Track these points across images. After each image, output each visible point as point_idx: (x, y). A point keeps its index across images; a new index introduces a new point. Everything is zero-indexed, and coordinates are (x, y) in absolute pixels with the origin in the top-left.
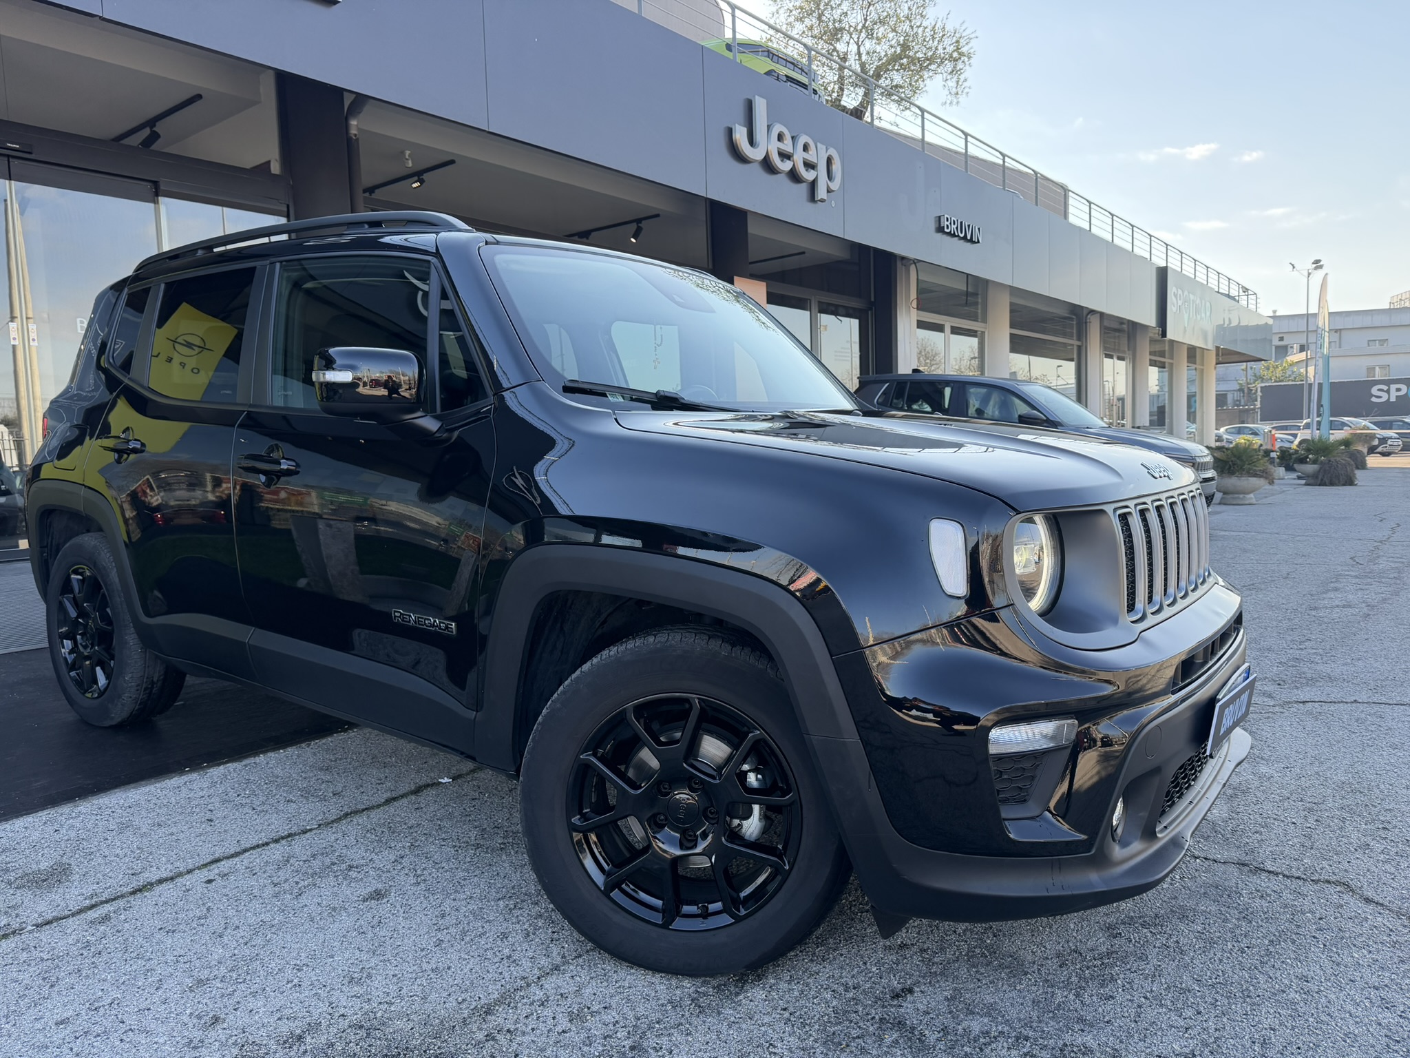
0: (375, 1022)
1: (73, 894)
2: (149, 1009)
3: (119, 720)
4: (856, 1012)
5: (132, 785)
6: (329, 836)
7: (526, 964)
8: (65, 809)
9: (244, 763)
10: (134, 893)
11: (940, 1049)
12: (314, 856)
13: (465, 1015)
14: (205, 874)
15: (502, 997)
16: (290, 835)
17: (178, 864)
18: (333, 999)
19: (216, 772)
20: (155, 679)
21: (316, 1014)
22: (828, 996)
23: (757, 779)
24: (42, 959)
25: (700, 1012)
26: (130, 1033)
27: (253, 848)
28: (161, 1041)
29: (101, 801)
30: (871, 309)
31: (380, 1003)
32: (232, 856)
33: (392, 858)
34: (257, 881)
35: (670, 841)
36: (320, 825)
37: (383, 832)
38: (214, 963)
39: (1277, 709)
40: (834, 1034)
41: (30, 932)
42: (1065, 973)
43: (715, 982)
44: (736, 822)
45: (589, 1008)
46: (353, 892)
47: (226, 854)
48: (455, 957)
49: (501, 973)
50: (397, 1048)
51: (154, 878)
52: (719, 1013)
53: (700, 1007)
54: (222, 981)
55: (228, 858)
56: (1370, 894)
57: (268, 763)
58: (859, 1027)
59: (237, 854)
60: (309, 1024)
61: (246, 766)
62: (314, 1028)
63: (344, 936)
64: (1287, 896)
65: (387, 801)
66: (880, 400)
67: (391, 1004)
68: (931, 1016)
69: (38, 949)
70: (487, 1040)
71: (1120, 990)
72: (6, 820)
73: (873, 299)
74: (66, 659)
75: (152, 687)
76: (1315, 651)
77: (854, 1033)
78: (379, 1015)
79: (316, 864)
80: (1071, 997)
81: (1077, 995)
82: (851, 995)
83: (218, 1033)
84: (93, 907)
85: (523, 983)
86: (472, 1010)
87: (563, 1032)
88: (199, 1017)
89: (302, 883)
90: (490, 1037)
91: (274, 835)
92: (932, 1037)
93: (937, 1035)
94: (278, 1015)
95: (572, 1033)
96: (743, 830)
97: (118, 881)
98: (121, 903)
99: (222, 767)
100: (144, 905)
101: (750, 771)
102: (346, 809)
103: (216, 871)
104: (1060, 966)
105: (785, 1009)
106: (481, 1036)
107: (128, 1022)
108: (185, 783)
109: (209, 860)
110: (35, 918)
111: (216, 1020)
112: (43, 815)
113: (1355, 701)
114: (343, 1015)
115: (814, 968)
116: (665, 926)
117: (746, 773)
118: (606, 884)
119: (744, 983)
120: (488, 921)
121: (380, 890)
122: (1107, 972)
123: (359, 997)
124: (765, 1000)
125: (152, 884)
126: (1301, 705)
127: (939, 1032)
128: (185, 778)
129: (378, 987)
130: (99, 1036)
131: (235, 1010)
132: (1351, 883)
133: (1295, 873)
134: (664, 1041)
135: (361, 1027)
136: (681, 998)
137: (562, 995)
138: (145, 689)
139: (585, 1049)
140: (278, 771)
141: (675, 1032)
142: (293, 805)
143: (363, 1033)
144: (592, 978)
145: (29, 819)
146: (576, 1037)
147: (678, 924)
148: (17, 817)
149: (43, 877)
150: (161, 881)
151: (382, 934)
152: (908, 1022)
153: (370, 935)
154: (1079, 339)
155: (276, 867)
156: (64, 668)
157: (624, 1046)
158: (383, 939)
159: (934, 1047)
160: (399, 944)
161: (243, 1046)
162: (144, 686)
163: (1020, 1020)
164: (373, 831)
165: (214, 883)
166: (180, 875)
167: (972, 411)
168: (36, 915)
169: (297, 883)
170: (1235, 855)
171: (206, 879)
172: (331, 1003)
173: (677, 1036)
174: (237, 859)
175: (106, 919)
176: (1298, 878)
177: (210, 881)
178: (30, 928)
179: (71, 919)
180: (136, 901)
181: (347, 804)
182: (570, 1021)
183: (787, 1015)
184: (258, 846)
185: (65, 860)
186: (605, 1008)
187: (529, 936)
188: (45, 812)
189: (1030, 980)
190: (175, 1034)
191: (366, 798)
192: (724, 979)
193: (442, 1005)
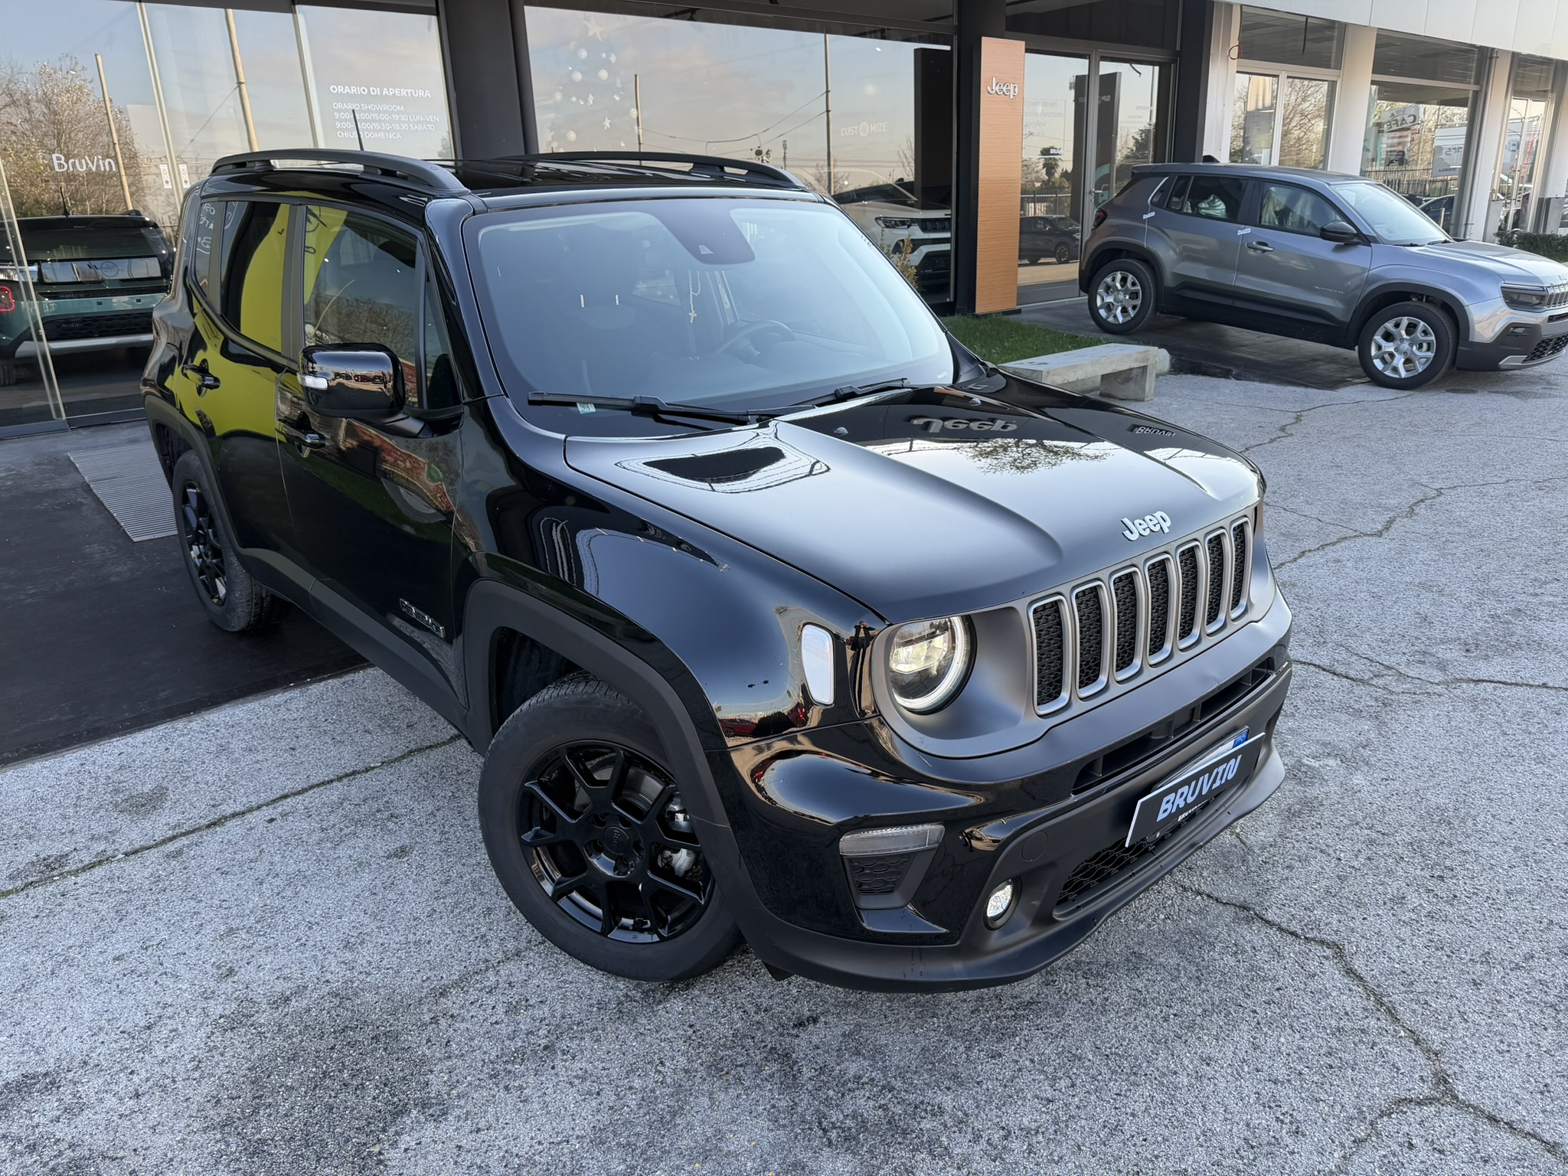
0: (350, 991)
1: (159, 824)
2: (185, 954)
3: (240, 628)
4: (753, 1038)
5: (241, 700)
6: (386, 776)
7: (495, 946)
8: (180, 724)
9: (343, 680)
10: (208, 826)
11: (807, 1089)
12: (365, 800)
13: (423, 995)
14: (267, 812)
15: (460, 979)
16: (354, 773)
17: (252, 798)
18: (326, 964)
19: (316, 689)
20: (264, 595)
21: (307, 975)
22: (736, 1017)
23: (685, 819)
24: (121, 891)
25: (619, 1018)
26: (164, 976)
27: (318, 785)
28: (184, 988)
29: (212, 717)
30: (1175, 61)
31: (361, 973)
32: (299, 793)
33: (430, 808)
34: (310, 825)
35: (606, 865)
36: (383, 763)
37: (434, 776)
38: (247, 912)
39: (1439, 689)
40: (722, 1058)
41: (119, 861)
42: (972, 1020)
43: (646, 986)
44: (668, 853)
45: (527, 1000)
46: (383, 846)
47: (294, 791)
48: (439, 931)
49: (470, 953)
50: (357, 1021)
51: (229, 811)
52: (635, 1021)
53: (621, 1012)
54: (247, 932)
55: (295, 794)
56: (1358, 964)
57: (364, 681)
58: (748, 1055)
59: (304, 791)
60: (299, 987)
61: (344, 683)
62: (300, 990)
63: (358, 896)
64: (1263, 956)
65: (452, 738)
66: (1155, 200)
67: (368, 974)
68: (820, 1051)
69: (121, 880)
70: (431, 1023)
71: (1013, 1048)
72: (131, 733)
73: (1178, 48)
74: (196, 565)
75: (262, 602)
76: (1551, 599)
77: (741, 1060)
78: (355, 985)
79: (364, 809)
80: (961, 1049)
81: (968, 1048)
82: (758, 1018)
83: (227, 986)
84: (173, 838)
85: (483, 966)
86: (431, 990)
87: (496, 1023)
88: (219, 968)
89: (346, 831)
90: (435, 1020)
91: (340, 772)
92: (807, 1073)
93: (813, 1073)
94: (278, 974)
95: (503, 1025)
96: (673, 862)
97: (200, 813)
98: (194, 837)
99: (322, 684)
100: (212, 841)
101: (678, 812)
102: (413, 746)
103: (280, 809)
104: (972, 1012)
105: (691, 1026)
106: (427, 1018)
107: (165, 965)
108: (286, 702)
109: (278, 796)
110: (126, 847)
111: (231, 972)
112: (161, 729)
113: (1544, 684)
114: (328, 981)
115: (741, 982)
116: (605, 933)
117: (673, 814)
118: (555, 892)
119: (671, 991)
120: (482, 894)
121: (407, 847)
122: (1012, 1026)
123: (346, 964)
124: (680, 1014)
125: (226, 818)
126: (1472, 685)
127: (816, 1071)
128: (288, 695)
129: (366, 955)
130: (141, 975)
131: (248, 963)
132: (1346, 947)
133: (1295, 927)
134: (574, 1045)
135: (337, 995)
136: (609, 1000)
137: (510, 983)
138: (256, 604)
139: (507, 1043)
140: (370, 694)
141: (587, 1036)
142: (369, 737)
143: (337, 1001)
144: (543, 968)
145: (149, 733)
146: (504, 1030)
147: (615, 934)
148: (140, 730)
149: (143, 801)
150: (234, 815)
151: (390, 897)
152: (794, 1055)
153: (380, 896)
154: (1477, 82)
155: (330, 809)
156: (195, 573)
157: (540, 1045)
158: (388, 903)
159: (803, 1085)
160: (399, 909)
161: (242, 1001)
162: (254, 601)
163: (898, 1067)
164: (425, 775)
165: (273, 823)
166: (250, 810)
167: (1269, 215)
168: (128, 843)
169: (341, 830)
170: (1245, 894)
171: (269, 817)
172: (323, 967)
173: (587, 1043)
174: (300, 797)
175: (179, 853)
176: (1293, 934)
177: (272, 820)
178: (121, 856)
179: (153, 850)
180: (207, 836)
181: (414, 739)
182: (506, 1012)
183: (690, 1032)
184: (323, 783)
185: (165, 784)
186: (541, 1002)
187: (509, 914)
188: (164, 726)
189: (934, 1023)
190: (196, 982)
191: (435, 733)
192: (657, 984)
193: (411, 980)
